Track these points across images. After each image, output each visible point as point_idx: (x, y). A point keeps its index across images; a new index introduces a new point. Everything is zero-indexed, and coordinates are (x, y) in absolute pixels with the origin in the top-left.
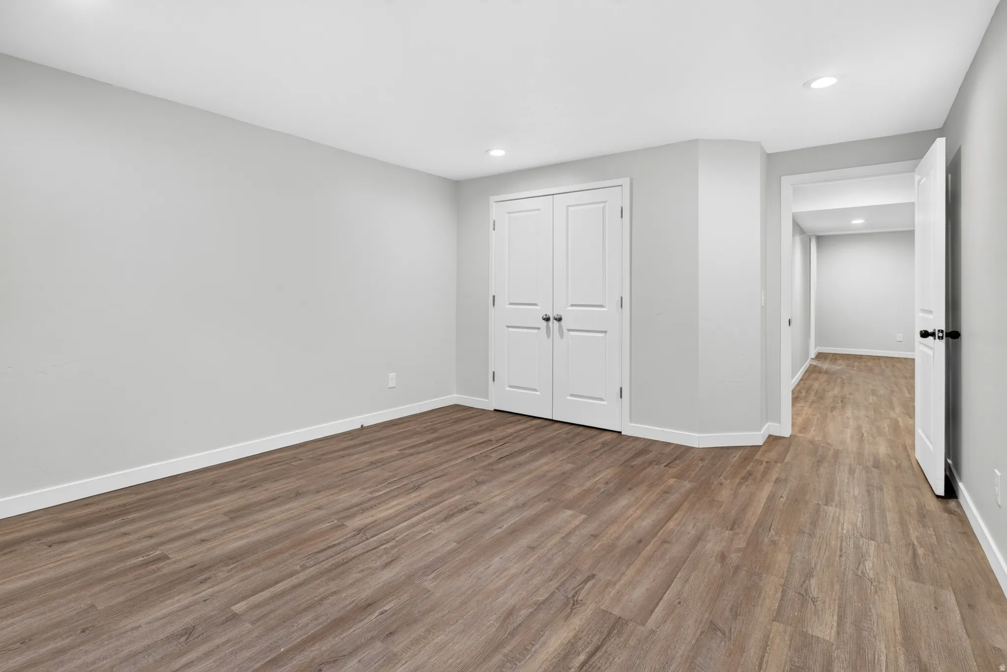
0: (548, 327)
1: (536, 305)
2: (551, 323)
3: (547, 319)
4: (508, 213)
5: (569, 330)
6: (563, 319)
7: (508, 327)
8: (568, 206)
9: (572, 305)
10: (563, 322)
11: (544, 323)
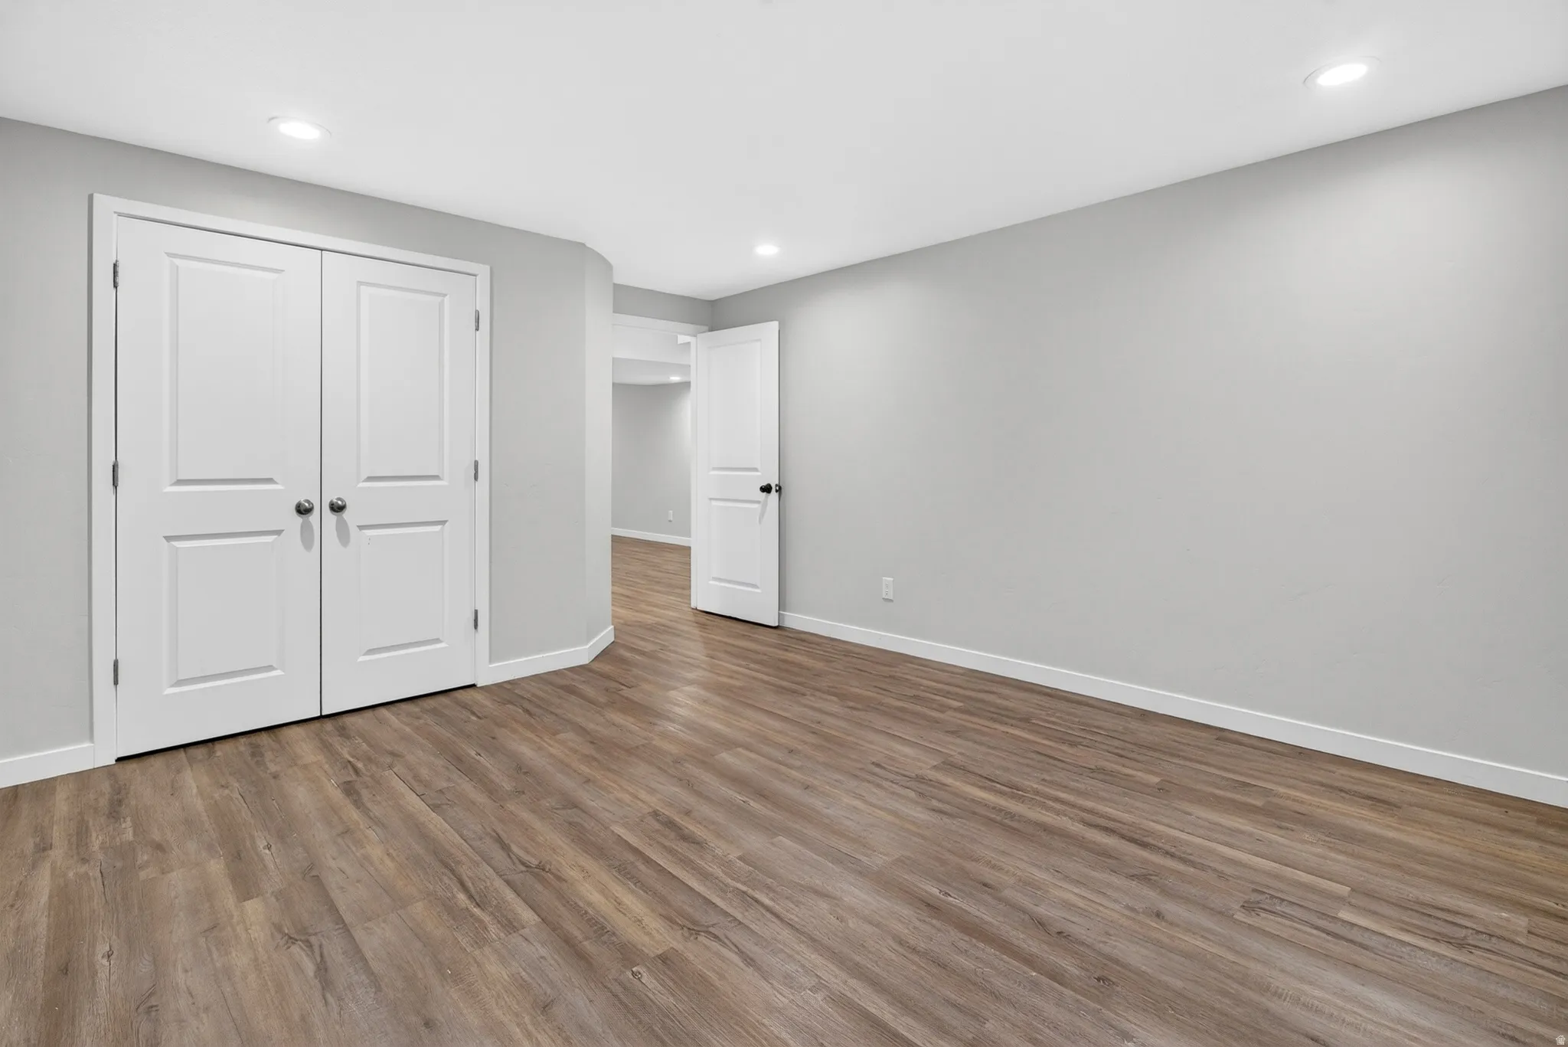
0: (306, 529)
1: (270, 481)
2: (314, 517)
3: (303, 510)
4: (169, 255)
5: (361, 528)
6: (347, 507)
7: (168, 538)
8: (360, 283)
9: (370, 479)
10: (346, 515)
11: (299, 520)
